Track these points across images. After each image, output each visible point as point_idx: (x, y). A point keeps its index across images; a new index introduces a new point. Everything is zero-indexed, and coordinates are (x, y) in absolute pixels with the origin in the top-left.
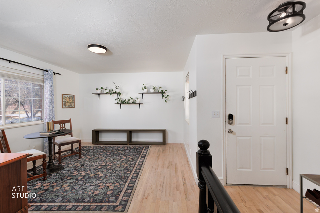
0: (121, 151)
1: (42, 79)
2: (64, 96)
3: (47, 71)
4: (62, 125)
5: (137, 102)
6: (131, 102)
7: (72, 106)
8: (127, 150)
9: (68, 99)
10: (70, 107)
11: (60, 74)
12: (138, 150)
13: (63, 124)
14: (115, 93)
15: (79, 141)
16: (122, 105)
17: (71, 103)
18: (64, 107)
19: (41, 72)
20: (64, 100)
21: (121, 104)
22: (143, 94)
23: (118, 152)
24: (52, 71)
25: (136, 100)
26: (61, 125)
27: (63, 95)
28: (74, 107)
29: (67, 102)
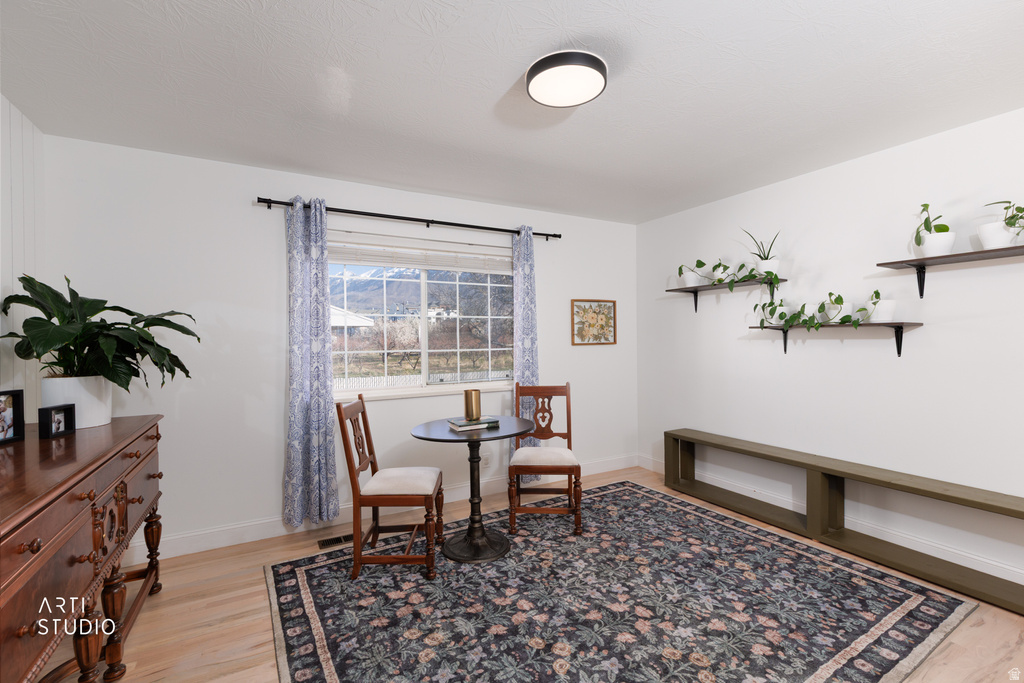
0: (747, 566)
1: (508, 259)
2: (578, 307)
3: (518, 233)
4: (543, 403)
5: (875, 319)
6: (837, 320)
7: (606, 339)
8: (785, 574)
9: (591, 314)
10: (599, 340)
11: (559, 236)
12: (849, 603)
13: (546, 400)
14: (751, 279)
15: (573, 471)
16: (790, 333)
17: (602, 327)
18: (577, 340)
19: (506, 239)
20: (577, 320)
21: (785, 333)
22: (921, 268)
23: (732, 565)
24: (530, 229)
25: (870, 306)
26: (540, 400)
27: (573, 301)
28: (615, 342)
29: (587, 324)
